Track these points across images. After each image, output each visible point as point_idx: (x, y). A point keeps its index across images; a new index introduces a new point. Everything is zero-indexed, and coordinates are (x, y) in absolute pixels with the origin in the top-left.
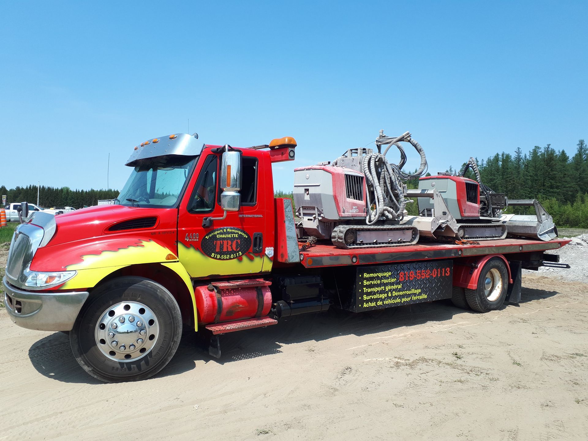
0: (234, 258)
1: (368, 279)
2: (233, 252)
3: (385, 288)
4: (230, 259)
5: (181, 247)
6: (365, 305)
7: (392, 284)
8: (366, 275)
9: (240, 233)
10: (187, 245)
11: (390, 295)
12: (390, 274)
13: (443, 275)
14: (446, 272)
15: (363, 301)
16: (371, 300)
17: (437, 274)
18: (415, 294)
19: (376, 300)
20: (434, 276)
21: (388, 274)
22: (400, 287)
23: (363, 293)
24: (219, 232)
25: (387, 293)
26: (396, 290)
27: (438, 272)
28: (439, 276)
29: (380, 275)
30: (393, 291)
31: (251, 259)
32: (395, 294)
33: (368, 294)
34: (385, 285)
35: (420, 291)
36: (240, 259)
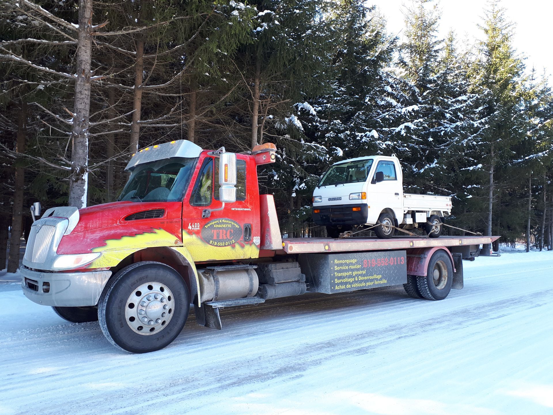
0: (228, 245)
1: (338, 265)
2: (228, 240)
3: (352, 273)
4: (225, 246)
5: (185, 234)
6: (337, 288)
7: (358, 270)
8: (336, 262)
9: (233, 223)
10: (190, 233)
11: (356, 279)
12: (356, 261)
13: (399, 263)
14: (401, 261)
15: (334, 284)
16: (342, 283)
17: (394, 262)
18: (377, 279)
19: (346, 283)
20: (392, 264)
21: (354, 261)
22: (364, 272)
23: (334, 278)
24: (215, 222)
25: (354, 277)
26: (361, 275)
27: (394, 260)
28: (396, 264)
29: (348, 262)
30: (359, 276)
31: (243, 246)
32: (360, 278)
33: (339, 278)
34: (353, 270)
35: (381, 276)
36: (233, 246)
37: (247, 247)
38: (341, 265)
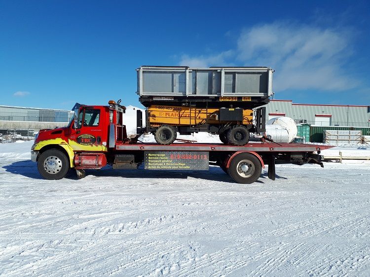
0: (89, 145)
1: (151, 157)
2: (89, 143)
5: (69, 140)
6: (149, 167)
7: (166, 160)
8: (149, 155)
9: (91, 136)
10: (72, 140)
11: (164, 164)
12: (164, 155)
13: (202, 158)
14: (204, 157)
15: (148, 166)
16: (153, 165)
17: (197, 158)
18: (181, 166)
19: (157, 166)
20: (195, 158)
21: (163, 155)
22: (171, 161)
23: (148, 162)
24: (83, 136)
26: (168, 162)
27: (197, 156)
28: (199, 158)
29: (158, 155)
31: (97, 146)
32: (167, 164)
33: (151, 162)
34: (162, 160)
35: (184, 164)
36: (92, 146)
37: (99, 146)
38: (154, 156)
